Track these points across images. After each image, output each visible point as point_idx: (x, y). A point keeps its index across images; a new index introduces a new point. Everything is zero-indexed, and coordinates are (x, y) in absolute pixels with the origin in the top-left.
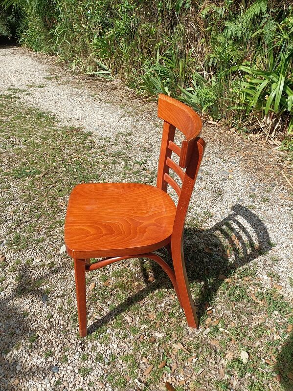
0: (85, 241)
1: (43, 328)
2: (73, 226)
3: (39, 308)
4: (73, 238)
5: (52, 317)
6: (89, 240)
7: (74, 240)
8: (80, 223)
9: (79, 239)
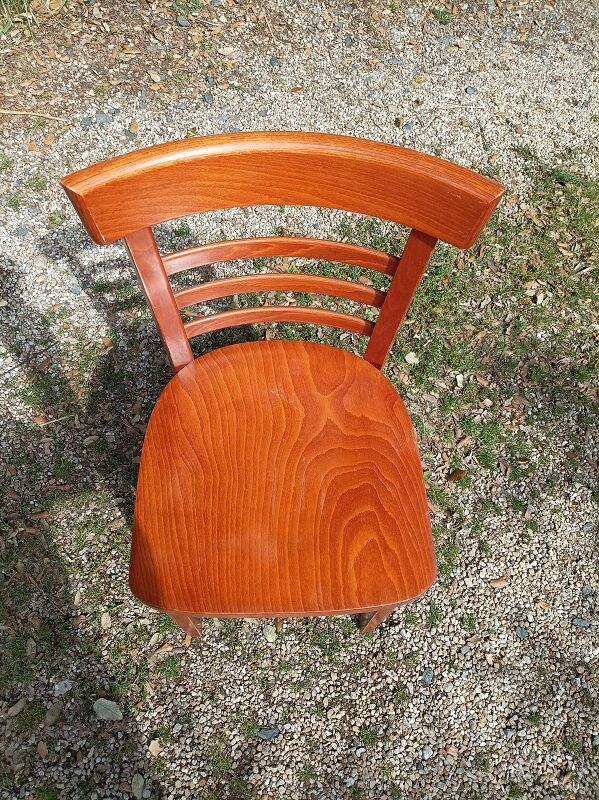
0: (402, 550)
1: (344, 719)
2: (347, 588)
3: (294, 742)
4: (395, 581)
5: (319, 704)
6: (400, 543)
7: (400, 579)
8: (334, 569)
9: (396, 567)
